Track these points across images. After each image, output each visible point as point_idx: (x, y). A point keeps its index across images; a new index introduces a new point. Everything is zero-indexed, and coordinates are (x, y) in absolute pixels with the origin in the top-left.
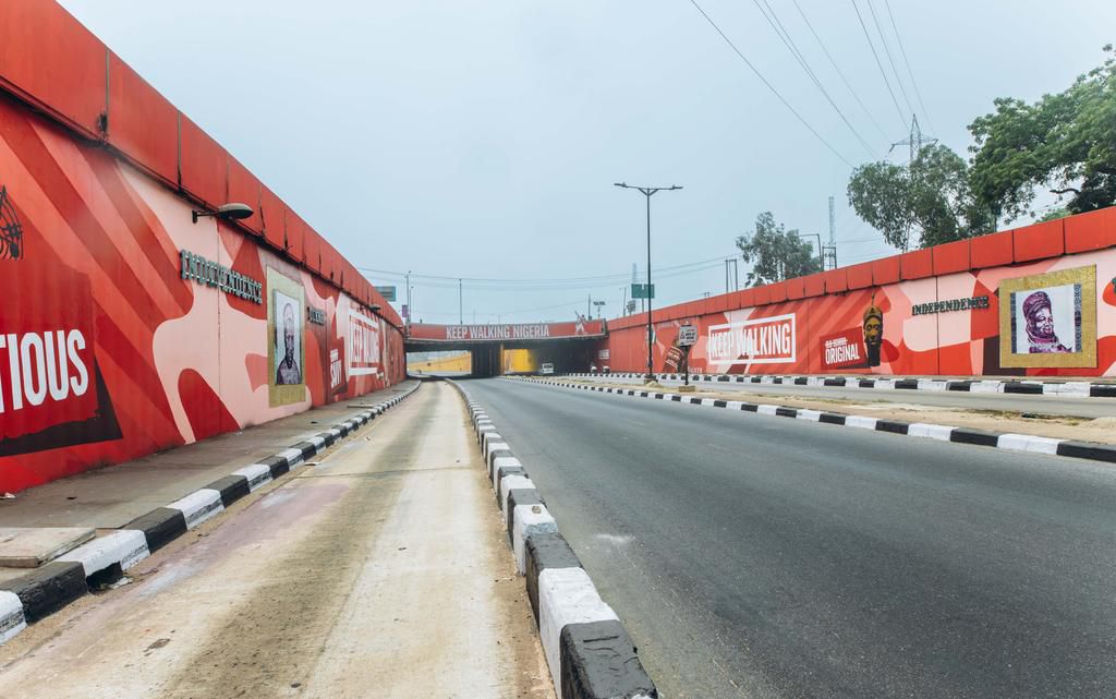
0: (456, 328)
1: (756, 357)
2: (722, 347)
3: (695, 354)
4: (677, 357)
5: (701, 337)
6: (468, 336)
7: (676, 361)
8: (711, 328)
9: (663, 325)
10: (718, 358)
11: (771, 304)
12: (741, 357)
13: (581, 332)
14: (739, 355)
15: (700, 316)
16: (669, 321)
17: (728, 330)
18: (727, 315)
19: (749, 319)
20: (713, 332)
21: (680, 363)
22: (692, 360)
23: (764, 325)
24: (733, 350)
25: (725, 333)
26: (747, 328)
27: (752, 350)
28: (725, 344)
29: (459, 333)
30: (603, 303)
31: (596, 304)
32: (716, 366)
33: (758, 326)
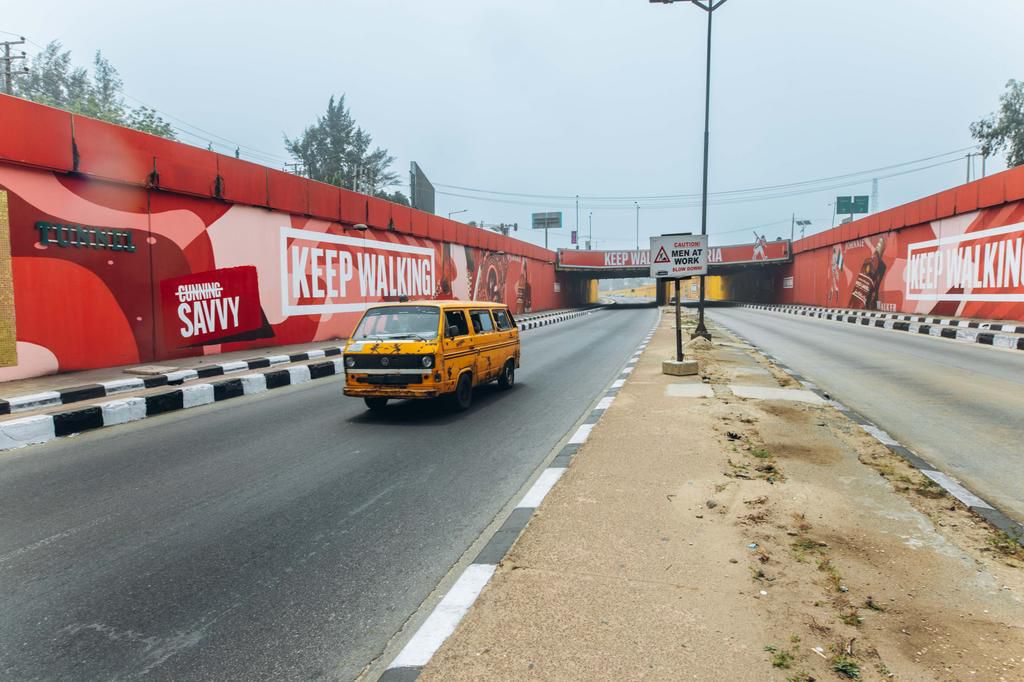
0: (615, 254)
1: (976, 291)
2: (925, 275)
3: (888, 284)
4: (866, 288)
5: (898, 261)
6: (629, 262)
7: (863, 293)
8: (912, 247)
9: (851, 246)
10: (919, 291)
11: (1006, 204)
12: (953, 291)
13: (759, 256)
14: (949, 287)
15: (898, 231)
16: (859, 239)
17: (934, 249)
18: (935, 226)
19: (970, 230)
20: (915, 252)
21: (868, 296)
22: (883, 292)
23: (993, 239)
24: (942, 278)
25: (931, 254)
26: (964, 245)
27: (970, 280)
28: (930, 270)
29: (618, 258)
30: (808, 223)
31: (799, 223)
32: (916, 302)
33: (982, 242)
